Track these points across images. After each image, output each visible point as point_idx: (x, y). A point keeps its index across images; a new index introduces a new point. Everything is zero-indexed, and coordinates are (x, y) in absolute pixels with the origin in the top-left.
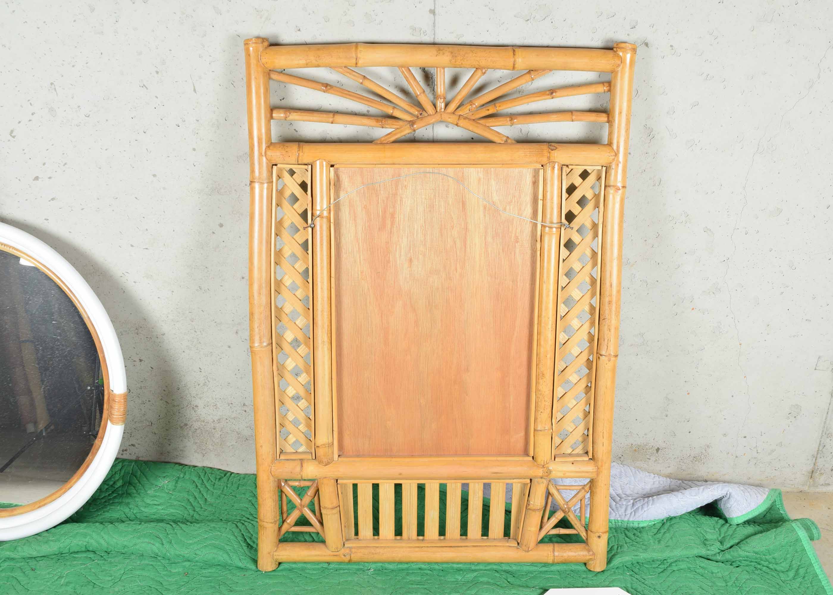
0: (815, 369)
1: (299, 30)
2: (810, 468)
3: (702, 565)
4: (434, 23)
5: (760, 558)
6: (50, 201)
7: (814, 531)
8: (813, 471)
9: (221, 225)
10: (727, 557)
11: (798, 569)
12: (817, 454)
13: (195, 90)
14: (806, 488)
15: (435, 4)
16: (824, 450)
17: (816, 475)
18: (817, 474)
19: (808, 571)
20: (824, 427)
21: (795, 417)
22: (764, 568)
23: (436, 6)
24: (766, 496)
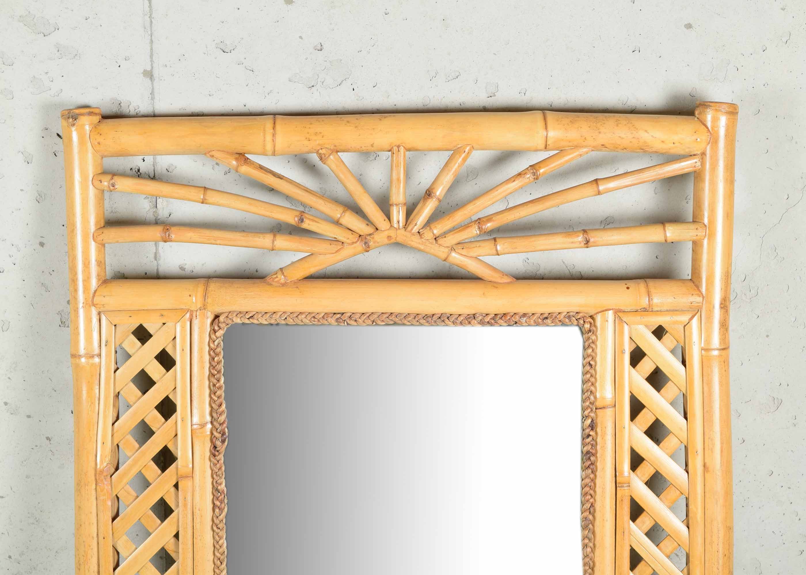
4: (152, 93)
15: (152, 61)
23: (154, 65)
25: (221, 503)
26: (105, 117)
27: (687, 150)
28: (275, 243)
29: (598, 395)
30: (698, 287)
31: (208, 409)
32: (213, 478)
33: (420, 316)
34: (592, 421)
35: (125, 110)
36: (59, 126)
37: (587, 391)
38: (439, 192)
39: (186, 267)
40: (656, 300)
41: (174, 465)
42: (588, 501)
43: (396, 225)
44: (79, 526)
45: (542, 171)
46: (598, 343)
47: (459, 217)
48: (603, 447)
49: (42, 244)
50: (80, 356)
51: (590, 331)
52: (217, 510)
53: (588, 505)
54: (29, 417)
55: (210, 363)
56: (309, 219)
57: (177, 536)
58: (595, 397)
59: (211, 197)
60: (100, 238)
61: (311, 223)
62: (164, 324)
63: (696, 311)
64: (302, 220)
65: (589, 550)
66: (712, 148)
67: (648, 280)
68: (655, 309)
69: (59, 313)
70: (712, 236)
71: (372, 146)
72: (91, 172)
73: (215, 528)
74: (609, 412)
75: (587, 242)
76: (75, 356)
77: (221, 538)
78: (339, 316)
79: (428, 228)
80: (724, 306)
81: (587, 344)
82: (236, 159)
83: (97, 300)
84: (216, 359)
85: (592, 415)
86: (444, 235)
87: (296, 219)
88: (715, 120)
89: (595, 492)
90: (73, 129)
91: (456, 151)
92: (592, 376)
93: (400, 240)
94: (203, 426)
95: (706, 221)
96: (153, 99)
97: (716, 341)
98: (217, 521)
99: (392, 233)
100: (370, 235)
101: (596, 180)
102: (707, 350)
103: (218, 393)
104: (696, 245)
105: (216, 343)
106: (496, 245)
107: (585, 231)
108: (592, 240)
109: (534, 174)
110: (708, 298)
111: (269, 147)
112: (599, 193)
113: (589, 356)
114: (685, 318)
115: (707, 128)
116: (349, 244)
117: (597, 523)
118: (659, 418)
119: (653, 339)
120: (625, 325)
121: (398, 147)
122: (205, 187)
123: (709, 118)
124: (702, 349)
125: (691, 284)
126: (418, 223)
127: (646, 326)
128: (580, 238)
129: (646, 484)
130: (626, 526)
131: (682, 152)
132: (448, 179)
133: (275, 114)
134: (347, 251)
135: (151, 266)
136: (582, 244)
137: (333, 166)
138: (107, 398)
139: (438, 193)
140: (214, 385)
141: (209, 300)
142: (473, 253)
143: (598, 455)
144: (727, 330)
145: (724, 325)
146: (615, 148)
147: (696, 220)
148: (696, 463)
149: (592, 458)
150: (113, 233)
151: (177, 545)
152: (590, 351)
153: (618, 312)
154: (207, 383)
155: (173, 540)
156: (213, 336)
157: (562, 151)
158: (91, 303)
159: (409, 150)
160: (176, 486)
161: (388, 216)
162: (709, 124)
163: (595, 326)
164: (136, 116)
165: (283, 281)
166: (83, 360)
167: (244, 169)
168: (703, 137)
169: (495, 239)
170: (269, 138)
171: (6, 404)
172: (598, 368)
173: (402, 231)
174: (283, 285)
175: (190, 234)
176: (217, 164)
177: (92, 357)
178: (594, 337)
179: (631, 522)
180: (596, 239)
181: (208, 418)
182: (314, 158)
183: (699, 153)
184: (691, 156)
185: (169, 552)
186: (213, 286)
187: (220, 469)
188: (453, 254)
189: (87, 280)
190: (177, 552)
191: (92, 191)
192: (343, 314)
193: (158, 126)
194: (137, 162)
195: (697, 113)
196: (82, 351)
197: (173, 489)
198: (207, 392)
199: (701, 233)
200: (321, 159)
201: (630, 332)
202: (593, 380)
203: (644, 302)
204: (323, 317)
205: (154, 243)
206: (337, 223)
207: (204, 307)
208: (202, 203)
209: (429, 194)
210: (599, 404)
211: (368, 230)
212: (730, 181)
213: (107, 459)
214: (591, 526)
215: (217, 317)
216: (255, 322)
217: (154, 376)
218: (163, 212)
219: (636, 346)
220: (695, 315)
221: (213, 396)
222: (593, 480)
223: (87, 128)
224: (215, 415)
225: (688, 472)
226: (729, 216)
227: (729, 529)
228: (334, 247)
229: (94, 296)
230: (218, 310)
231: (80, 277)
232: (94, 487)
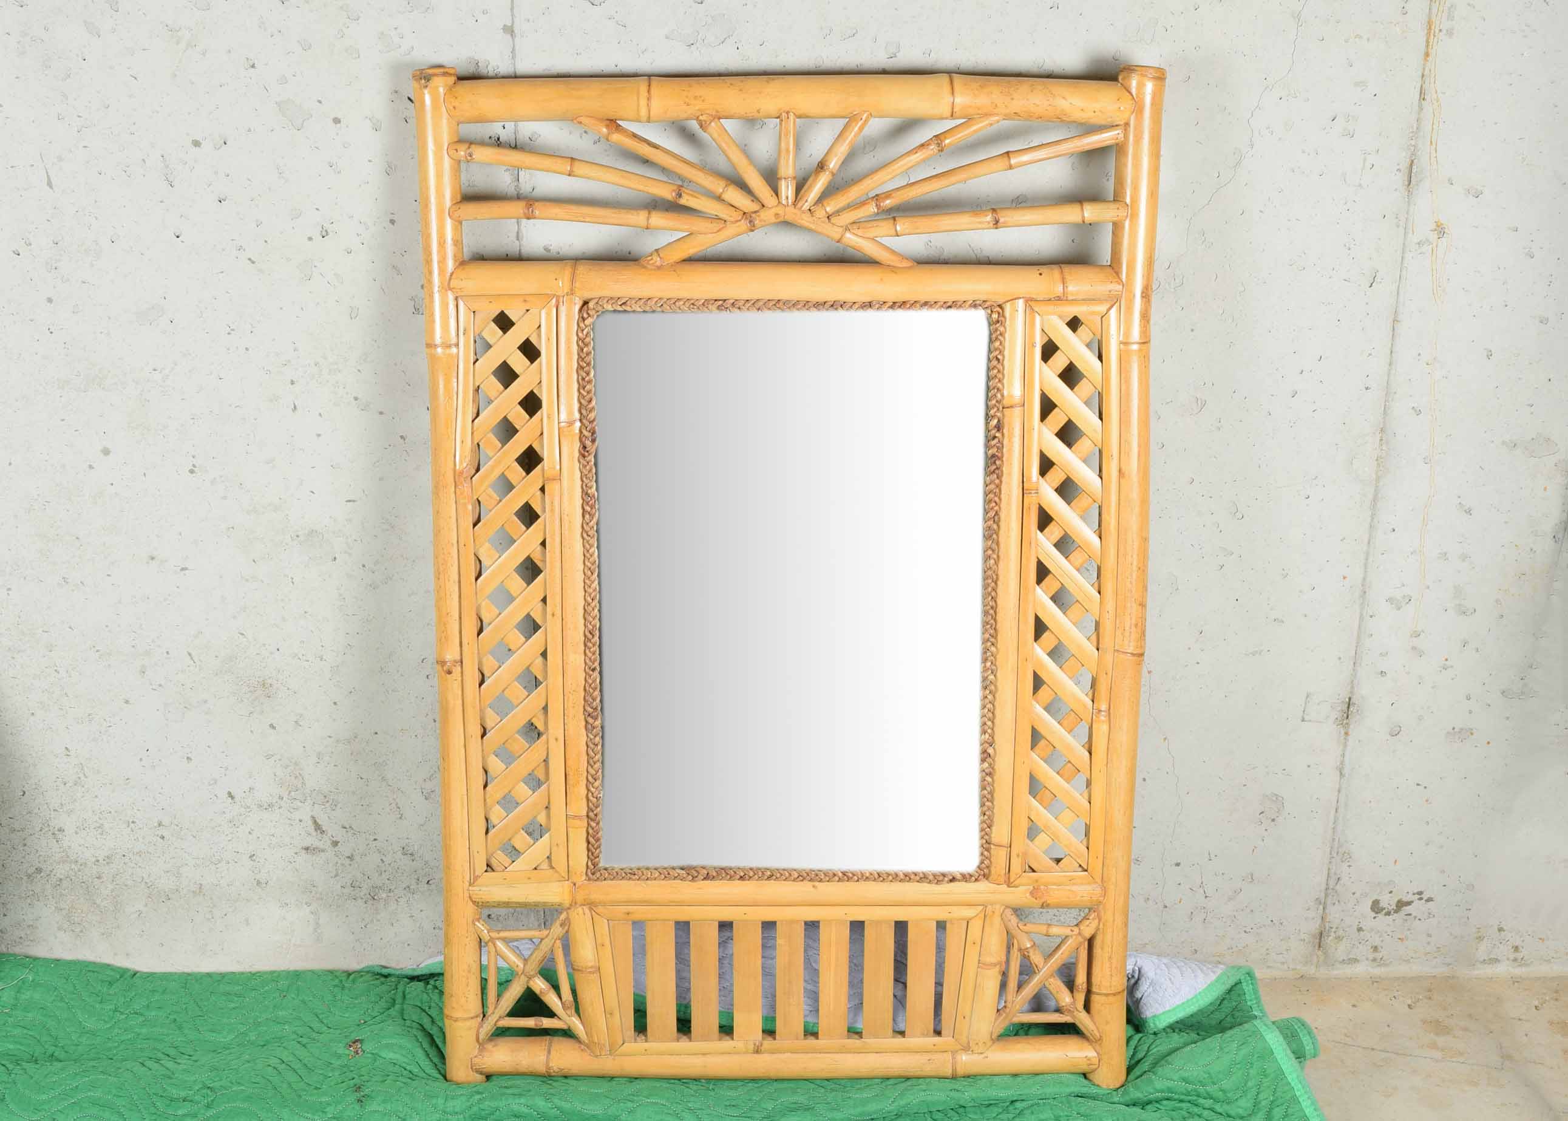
0: (1303, 720)
1: (253, 66)
2: (1314, 926)
3: (1082, 1110)
4: (513, 51)
5: (1195, 1090)
7: (1305, 1039)
8: (1321, 934)
9: (106, 452)
10: (1132, 1096)
11: (1271, 1109)
12: (1326, 895)
13: (50, 184)
14: (1311, 970)
15: (513, 15)
16: (1338, 887)
17: (1329, 940)
18: (1330, 938)
19: (1290, 1111)
20: (1334, 840)
21: (1273, 820)
22: (1206, 1113)
23: (515, 19)
24: (1214, 977)
25: (592, 509)
26: (461, 78)
27: (1109, 120)
28: (650, 221)
29: (1005, 393)
30: (1118, 274)
31: (576, 406)
32: (582, 481)
33: (810, 304)
34: (999, 421)
35: (483, 71)
36: (410, 87)
37: (994, 388)
38: (833, 164)
39: (551, 248)
40: (1071, 288)
41: (539, 467)
42: (992, 508)
43: (784, 202)
44: (437, 532)
45: (947, 141)
46: (1007, 335)
47: (854, 193)
48: (1010, 450)
49: (392, 222)
50: (436, 346)
51: (998, 322)
52: (587, 516)
53: (992, 514)
54: (381, 413)
55: (578, 354)
56: (688, 194)
57: (543, 544)
58: (1003, 396)
59: (580, 169)
60: (456, 215)
61: (690, 198)
62: (528, 310)
63: (1114, 300)
64: (680, 196)
65: (992, 561)
66: (1136, 117)
67: (1063, 266)
68: (1070, 298)
69: (412, 299)
70: (1134, 216)
71: (758, 111)
72: (446, 139)
73: (585, 535)
74: (1017, 411)
75: (997, 222)
76: (431, 345)
77: (591, 546)
78: (721, 302)
79: (820, 205)
80: (1146, 295)
81: (994, 336)
82: (607, 126)
83: (453, 283)
84: (585, 350)
85: (999, 414)
86: (838, 212)
87: (674, 194)
88: (1141, 86)
89: (1000, 499)
90: (426, 91)
91: (852, 119)
92: (999, 371)
93: (788, 218)
94: (571, 423)
95: (1128, 200)
96: (513, 58)
97: (1136, 334)
98: (586, 528)
99: (780, 210)
100: (755, 212)
101: (1008, 153)
102: (1126, 343)
103: (588, 387)
104: (1117, 227)
105: (585, 332)
106: (895, 225)
107: (994, 210)
108: (1002, 220)
109: (939, 145)
110: (1128, 286)
111: (643, 112)
112: (1011, 167)
113: (996, 350)
114: (1102, 308)
115: (1132, 95)
116: (732, 222)
117: (1001, 532)
118: (1072, 419)
119: (1068, 331)
120: (1037, 315)
121: (788, 113)
122: (572, 158)
123: (1134, 83)
124: (1121, 343)
125: (1109, 270)
126: (809, 200)
127: (1061, 317)
128: (989, 218)
129: (1056, 490)
130: (1033, 535)
131: (1103, 123)
132: (843, 149)
133: (650, 76)
134: (730, 230)
135: (512, 247)
136: (991, 225)
137: (715, 135)
138: (465, 392)
139: (831, 166)
140: (583, 379)
141: (577, 285)
142: (871, 235)
143: (1004, 459)
144: (1148, 322)
145: (1145, 317)
146: (1030, 117)
147: (1118, 198)
148: (1112, 469)
149: (998, 462)
150: (471, 208)
151: (544, 554)
152: (997, 344)
153: (1029, 301)
154: (575, 376)
155: (539, 548)
156: (582, 325)
157: (970, 120)
158: (447, 287)
159: (800, 117)
160: (542, 489)
161: (776, 192)
162: (1134, 91)
163: (1004, 316)
164: (496, 77)
165: (658, 263)
166: (439, 350)
167: (616, 137)
168: (1126, 105)
169: (894, 219)
170: (643, 102)
171: (356, 399)
172: (1006, 363)
173: (791, 209)
174: (659, 268)
175: (556, 210)
176: (586, 132)
177: (449, 346)
178: (1002, 329)
179: (1038, 532)
180: (1007, 219)
181: (577, 415)
182: (694, 125)
183: (1122, 123)
184: (1113, 126)
185: (536, 561)
186: (582, 269)
187: (590, 471)
188: (848, 235)
189: (442, 261)
190: (544, 561)
191: (447, 163)
192: (725, 300)
193: (519, 90)
194: (496, 129)
195: (1120, 78)
196: (438, 340)
197: (539, 493)
198: (576, 386)
199: (1122, 213)
200: (701, 126)
201: (1042, 324)
202: (1000, 376)
203: (1059, 289)
204: (703, 304)
205: (515, 220)
206: (719, 198)
207: (572, 292)
208: (569, 175)
209: (821, 166)
210: (1006, 402)
211: (755, 207)
212: (1156, 155)
213: (467, 460)
214: (995, 536)
215: (586, 303)
216: (628, 308)
217: (517, 369)
218: (526, 187)
219: (1047, 339)
220: (1112, 306)
221: (582, 391)
222: (998, 486)
223: (441, 90)
224: (584, 412)
225: (1101, 478)
226: (1153, 194)
227: (1145, 540)
228: (715, 226)
229: (450, 279)
230: (587, 295)
231: (435, 257)
232: (453, 490)
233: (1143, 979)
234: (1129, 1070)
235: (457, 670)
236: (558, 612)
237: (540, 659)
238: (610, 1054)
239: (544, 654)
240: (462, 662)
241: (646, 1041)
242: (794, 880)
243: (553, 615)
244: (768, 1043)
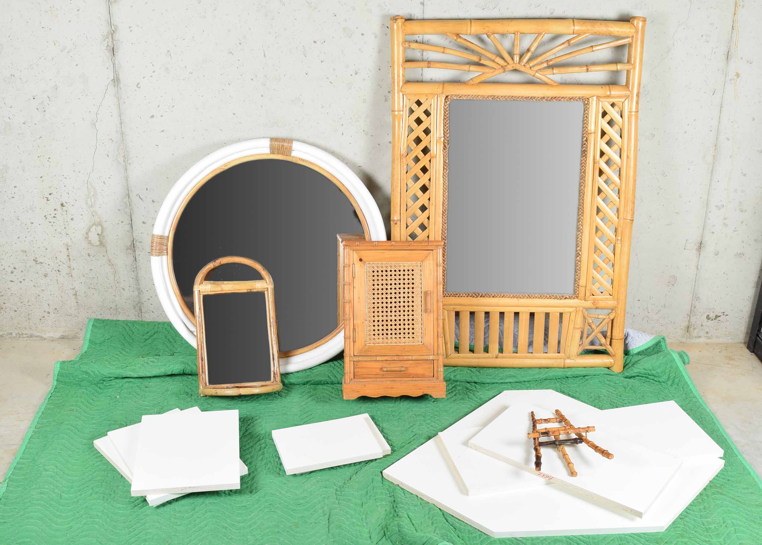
0: (685, 249)
1: (335, 16)
2: (686, 324)
3: (609, 379)
4: (423, 11)
5: (648, 373)
6: (160, 132)
7: (685, 358)
8: (688, 327)
10: (626, 375)
11: (674, 379)
12: (691, 312)
13: (265, 56)
14: (684, 340)
16: (695, 310)
17: (691, 329)
18: (692, 328)
19: (681, 380)
20: (694, 292)
21: (673, 285)
22: (651, 381)
24: (653, 337)
25: (447, 167)
26: (406, 20)
27: (627, 35)
28: (470, 68)
29: (589, 128)
30: (628, 88)
31: (442, 132)
32: (444, 158)
33: (523, 97)
34: (586, 138)
35: (413, 17)
36: (388, 23)
37: (585, 127)
38: (533, 49)
39: (433, 79)
40: (613, 93)
41: (429, 153)
42: (583, 169)
43: (515, 62)
44: (393, 175)
45: (571, 42)
46: (590, 109)
47: (539, 60)
48: (590, 148)
49: (379, 69)
50: (396, 111)
51: (587, 104)
52: (445, 170)
53: (583, 170)
54: (372, 136)
55: (444, 114)
56: (484, 60)
57: (430, 180)
58: (588, 130)
59: (447, 51)
60: (404, 66)
61: (484, 61)
62: (427, 99)
63: (627, 97)
64: (480, 60)
65: (583, 187)
66: (636, 34)
67: (610, 85)
68: (612, 96)
69: (385, 96)
70: (634, 68)
71: (508, 31)
72: (401, 40)
73: (444, 177)
74: (593, 135)
75: (588, 70)
76: (393, 111)
77: (446, 180)
78: (493, 97)
79: (528, 64)
80: (638, 95)
81: (586, 109)
82: (456, 36)
83: (402, 89)
84: (446, 113)
85: (587, 136)
86: (534, 66)
87: (478, 59)
88: (638, 23)
89: (586, 165)
90: (395, 24)
91: (539, 34)
92: (587, 121)
93: (517, 68)
94: (440, 138)
95: (632, 62)
96: (423, 13)
97: (634, 109)
98: (445, 174)
99: (514, 65)
100: (506, 66)
101: (592, 46)
102: (630, 112)
103: (447, 126)
104: (628, 72)
105: (447, 106)
106: (553, 70)
107: (587, 66)
108: (589, 69)
109: (569, 43)
110: (632, 92)
111: (469, 31)
112: (593, 51)
113: (586, 114)
114: (623, 100)
115: (635, 26)
116: (497, 69)
117: (586, 177)
118: (612, 138)
119: (611, 108)
120: (600, 102)
121: (517, 32)
122: (444, 47)
123: (635, 23)
124: (629, 112)
125: (626, 87)
126: (524, 61)
127: (608, 102)
128: (585, 68)
129: (605, 163)
130: (597, 178)
131: (625, 36)
132: (536, 45)
133: (470, 19)
134: (497, 72)
135: (419, 77)
136: (586, 71)
137: (492, 40)
138: (405, 127)
139: (532, 50)
140: (445, 123)
141: (444, 90)
142: (544, 74)
143: (588, 152)
144: (638, 105)
145: (637, 103)
146: (599, 34)
147: (629, 62)
148: (624, 155)
149: (586, 153)
150: (409, 64)
151: (430, 183)
152: (587, 112)
153: (598, 97)
154: (443, 122)
155: (428, 181)
156: (446, 104)
157: (579, 35)
158: (400, 90)
159: (521, 33)
160: (430, 161)
161: (513, 59)
162: (635, 25)
163: (589, 102)
164: (417, 20)
165: (472, 83)
166: (396, 113)
167: (459, 40)
168: (633, 31)
169: (553, 68)
170: (469, 28)
171: (364, 131)
172: (589, 118)
173: (518, 65)
174: (472, 85)
175: (438, 65)
176: (447, 39)
177: (400, 111)
178: (588, 106)
179: (599, 177)
180: (592, 69)
181: (443, 135)
182: (485, 37)
183: (631, 36)
184: (627, 37)
185: (426, 186)
186: (446, 85)
187: (446, 155)
188: (537, 74)
189: (398, 82)
190: (430, 186)
191: (401, 48)
192: (494, 96)
193: (427, 24)
194: (416, 37)
195: (631, 21)
196: (396, 109)
197: (429, 162)
198: (442, 125)
199: (631, 67)
200: (488, 36)
201: (602, 105)
202: (587, 123)
203: (608, 93)
204: (487, 97)
205: (421, 69)
206: (493, 61)
207: (442, 93)
208: (443, 53)
209: (528, 50)
210: (589, 132)
211: (506, 64)
212: (642, 47)
213: (405, 150)
214: (584, 178)
215: (447, 97)
216: (461, 98)
217: (423, 119)
218: (425, 58)
219: (604, 110)
220: (626, 99)
221: (445, 127)
222: (585, 161)
223: (400, 24)
224: (445, 134)
225: (621, 158)
226: (641, 60)
227: (635, 180)
228: (492, 70)
229: (401, 88)
230: (448, 94)
231: (396, 81)
232: (400, 161)
233: (629, 336)
234: (624, 367)
235: (399, 223)
236: (434, 203)
237: (427, 220)
238: (446, 358)
239: (428, 218)
240: (400, 220)
241: (458, 353)
242: (511, 297)
243: (432, 204)
244: (500, 354)
